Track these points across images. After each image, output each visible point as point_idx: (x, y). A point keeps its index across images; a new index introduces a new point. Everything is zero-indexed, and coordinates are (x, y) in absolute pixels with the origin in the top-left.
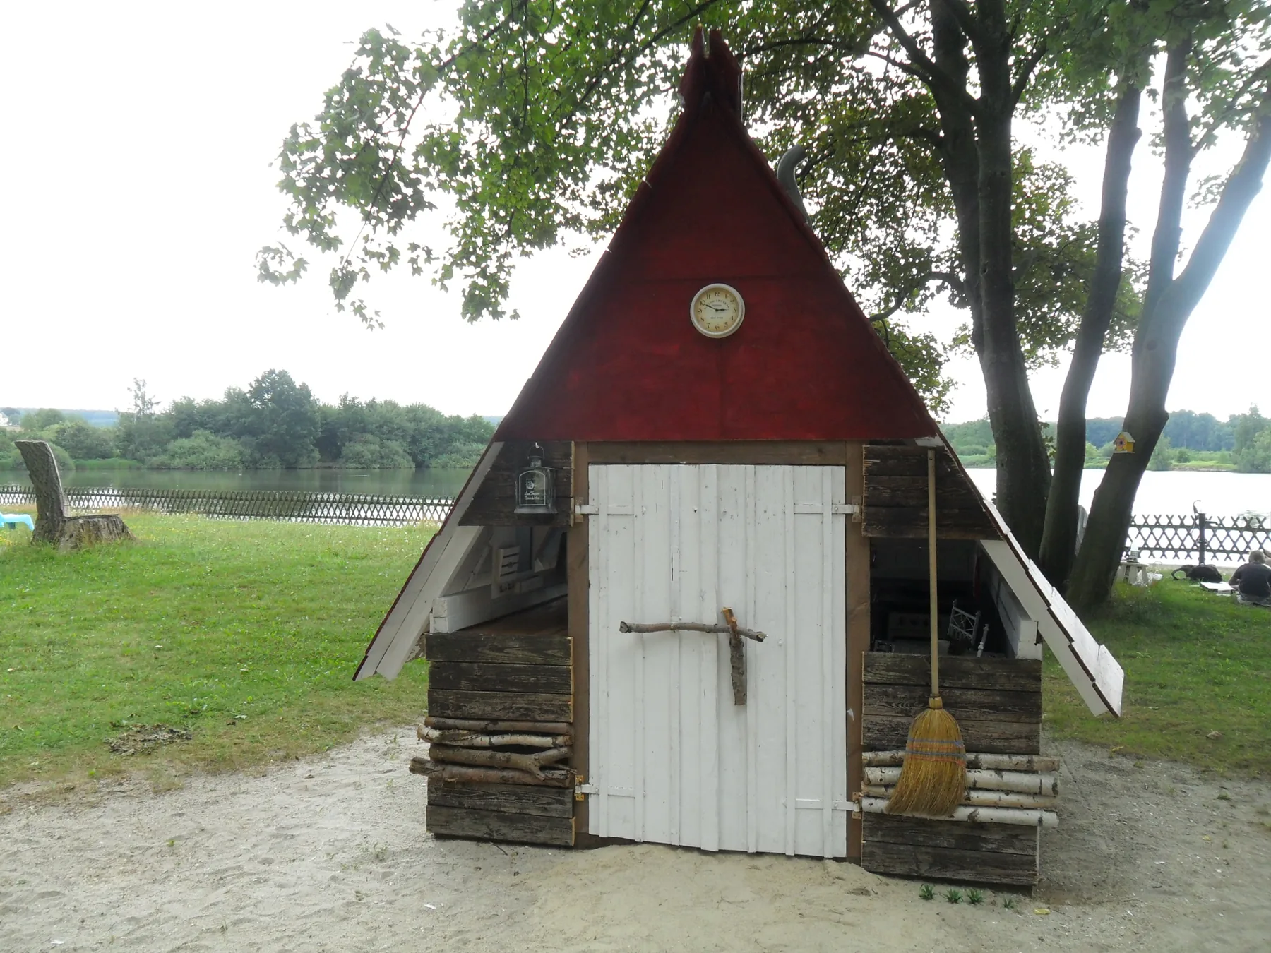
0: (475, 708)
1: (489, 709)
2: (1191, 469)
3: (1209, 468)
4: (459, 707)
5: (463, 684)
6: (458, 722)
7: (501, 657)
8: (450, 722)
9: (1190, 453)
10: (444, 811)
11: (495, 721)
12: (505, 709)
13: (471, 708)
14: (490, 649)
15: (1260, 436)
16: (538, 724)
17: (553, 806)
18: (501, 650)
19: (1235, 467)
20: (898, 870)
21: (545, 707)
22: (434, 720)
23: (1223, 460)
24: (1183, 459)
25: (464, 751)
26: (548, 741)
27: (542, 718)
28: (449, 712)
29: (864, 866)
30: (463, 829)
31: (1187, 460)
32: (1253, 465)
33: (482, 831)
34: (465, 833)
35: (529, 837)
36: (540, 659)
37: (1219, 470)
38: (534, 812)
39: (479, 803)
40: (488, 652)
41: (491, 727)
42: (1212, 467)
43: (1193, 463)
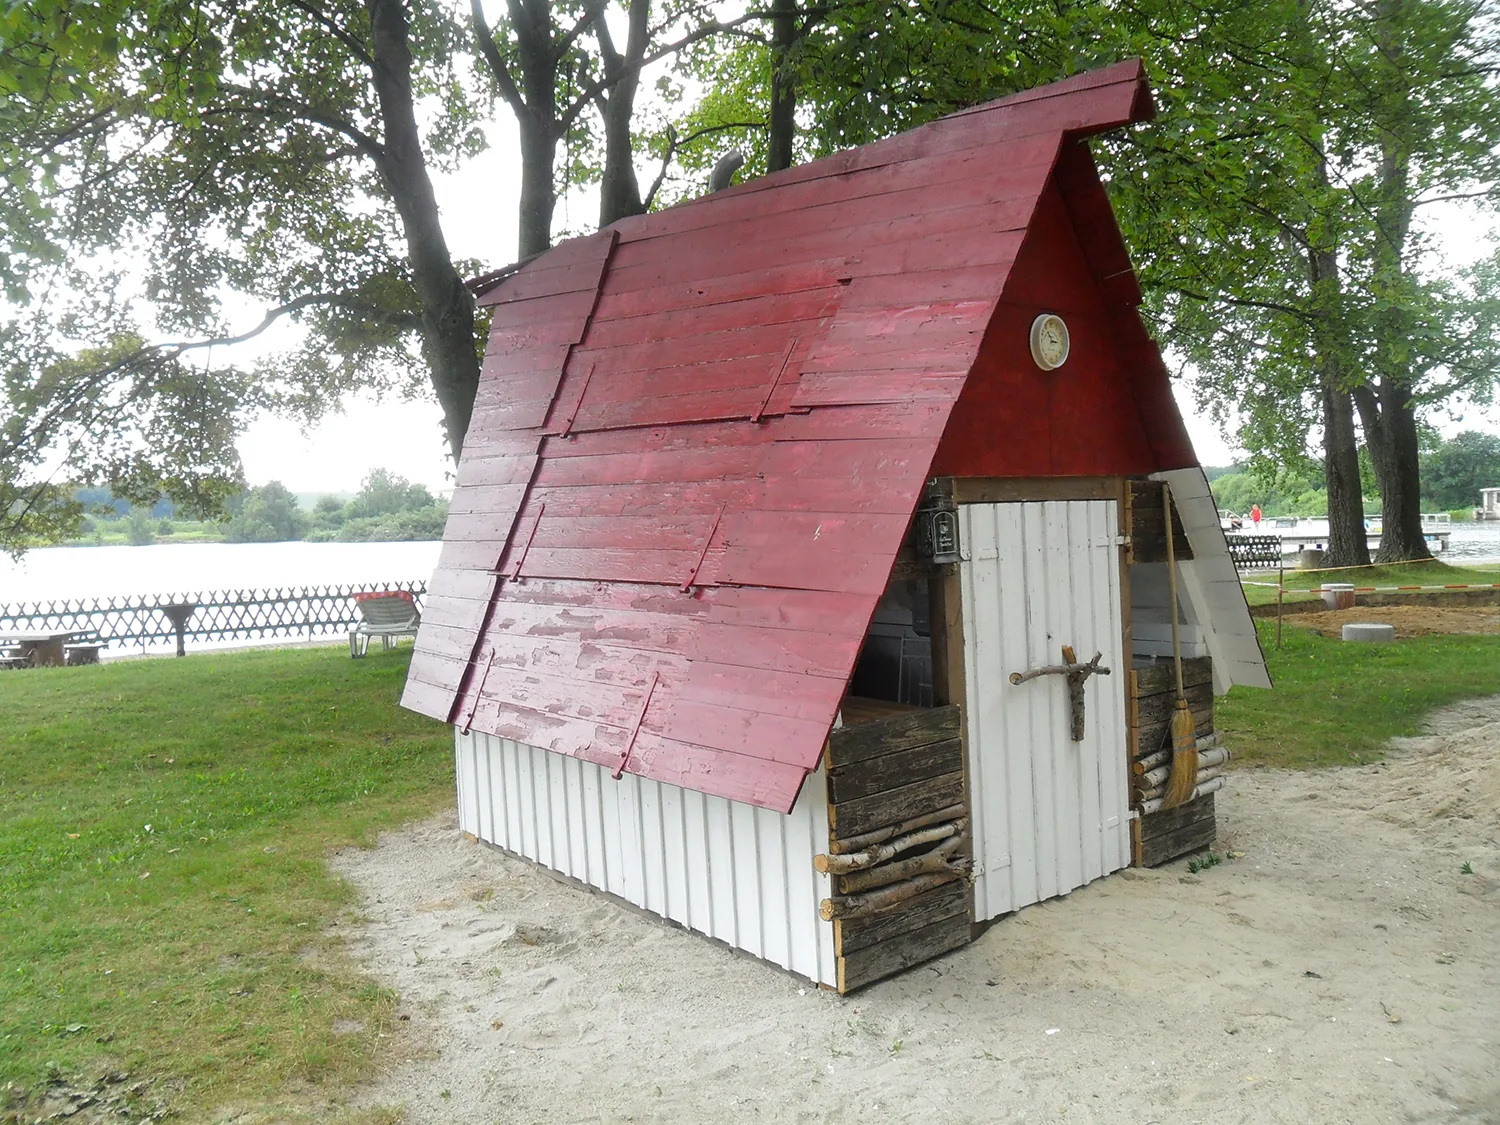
0: (882, 814)
1: (894, 810)
2: (177, 541)
3: (195, 540)
4: (867, 818)
5: (870, 786)
6: (868, 837)
7: (902, 743)
8: (861, 839)
9: (173, 523)
10: (863, 954)
11: (898, 824)
12: (909, 806)
13: (879, 814)
14: (893, 737)
15: (248, 502)
16: (937, 814)
17: (955, 903)
18: (902, 735)
19: (224, 537)
20: (1159, 861)
21: (943, 791)
22: (845, 843)
23: (211, 530)
24: (166, 530)
25: (878, 870)
26: (948, 829)
27: (941, 806)
28: (857, 828)
29: (1144, 866)
30: (879, 969)
31: (170, 532)
32: (242, 535)
33: (897, 963)
34: (882, 974)
35: (938, 949)
36: (937, 736)
37: (207, 540)
38: (938, 919)
39: (891, 929)
40: (890, 740)
41: (897, 831)
42: (199, 538)
43: (176, 535)
